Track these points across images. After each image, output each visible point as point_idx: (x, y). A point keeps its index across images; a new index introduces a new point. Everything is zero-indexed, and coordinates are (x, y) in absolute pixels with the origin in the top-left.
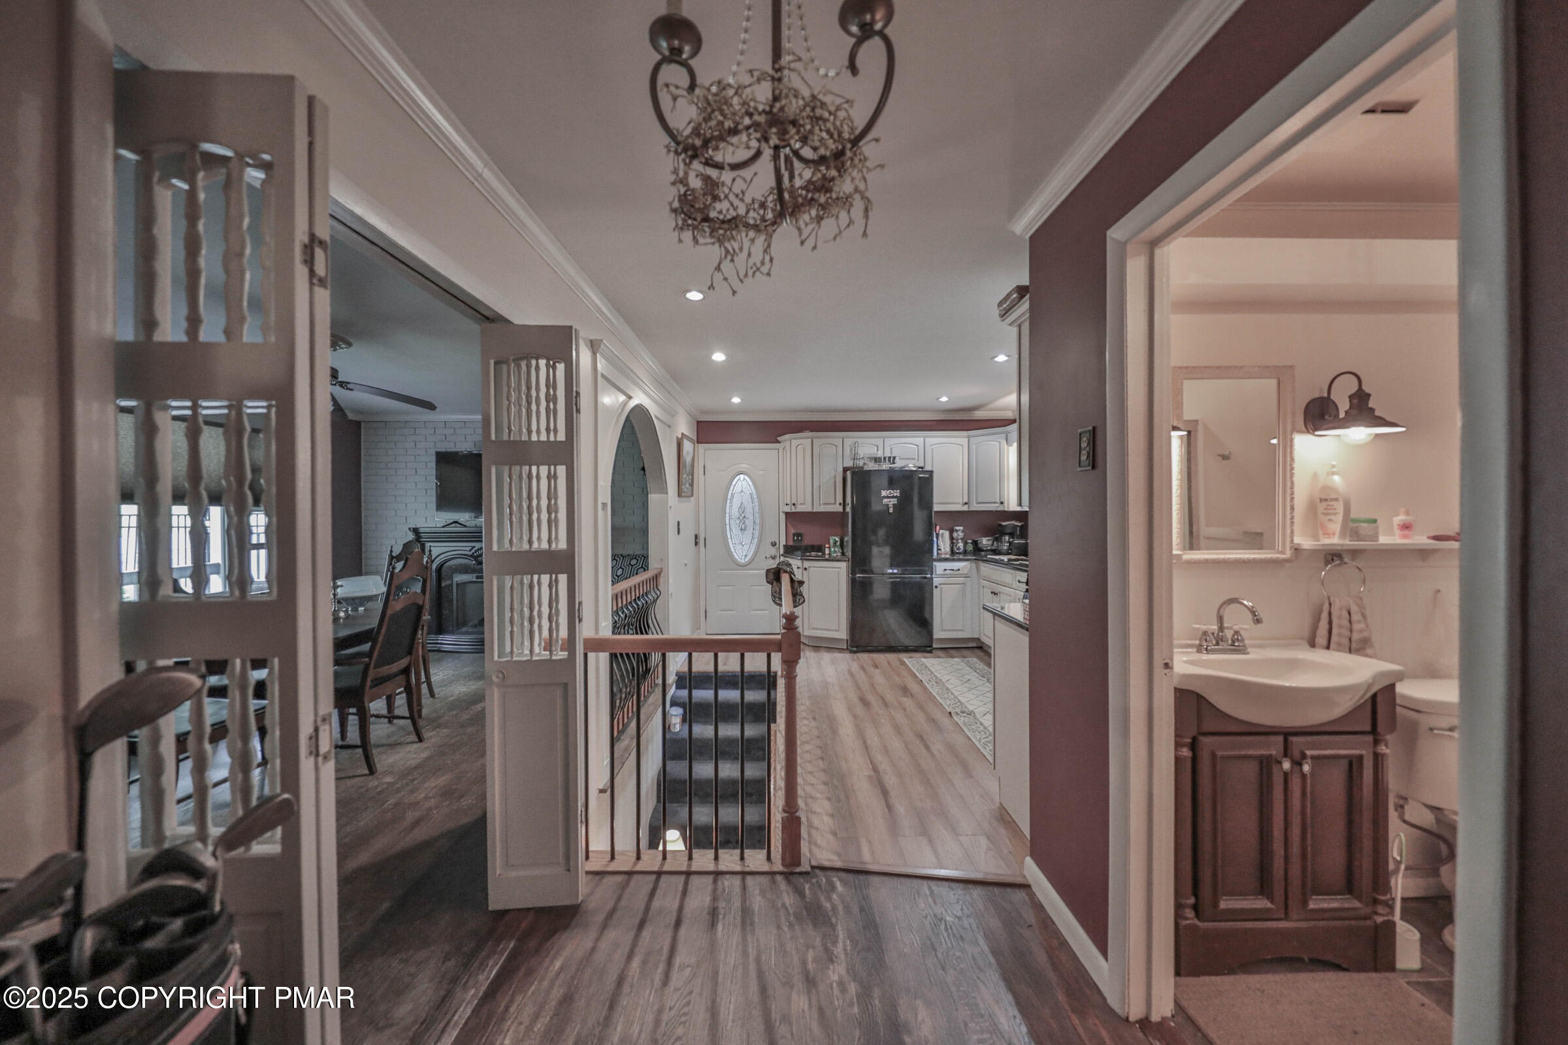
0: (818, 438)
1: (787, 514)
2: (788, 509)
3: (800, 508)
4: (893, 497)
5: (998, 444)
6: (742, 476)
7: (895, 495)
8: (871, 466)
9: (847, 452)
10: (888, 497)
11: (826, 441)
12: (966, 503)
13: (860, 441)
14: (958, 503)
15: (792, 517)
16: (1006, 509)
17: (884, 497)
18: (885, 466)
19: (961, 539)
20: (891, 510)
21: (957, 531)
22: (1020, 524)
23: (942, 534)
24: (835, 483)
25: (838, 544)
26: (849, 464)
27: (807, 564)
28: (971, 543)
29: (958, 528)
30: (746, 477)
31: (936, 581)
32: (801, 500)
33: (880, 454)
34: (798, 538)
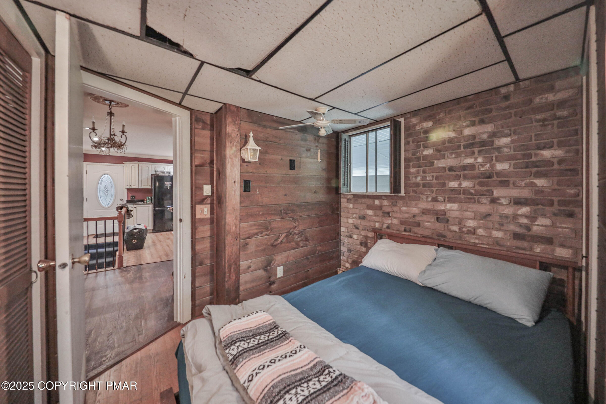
0: (141, 163)
1: (127, 189)
2: (128, 187)
3: (133, 187)
4: (169, 184)
6: (106, 175)
8: (162, 174)
9: (153, 169)
10: (167, 184)
11: (145, 165)
13: (158, 166)
15: (130, 190)
18: (167, 174)
20: (169, 188)
24: (148, 179)
25: (150, 199)
26: (154, 173)
27: (135, 206)
30: (108, 176)
32: (133, 184)
33: (165, 171)
34: (133, 198)
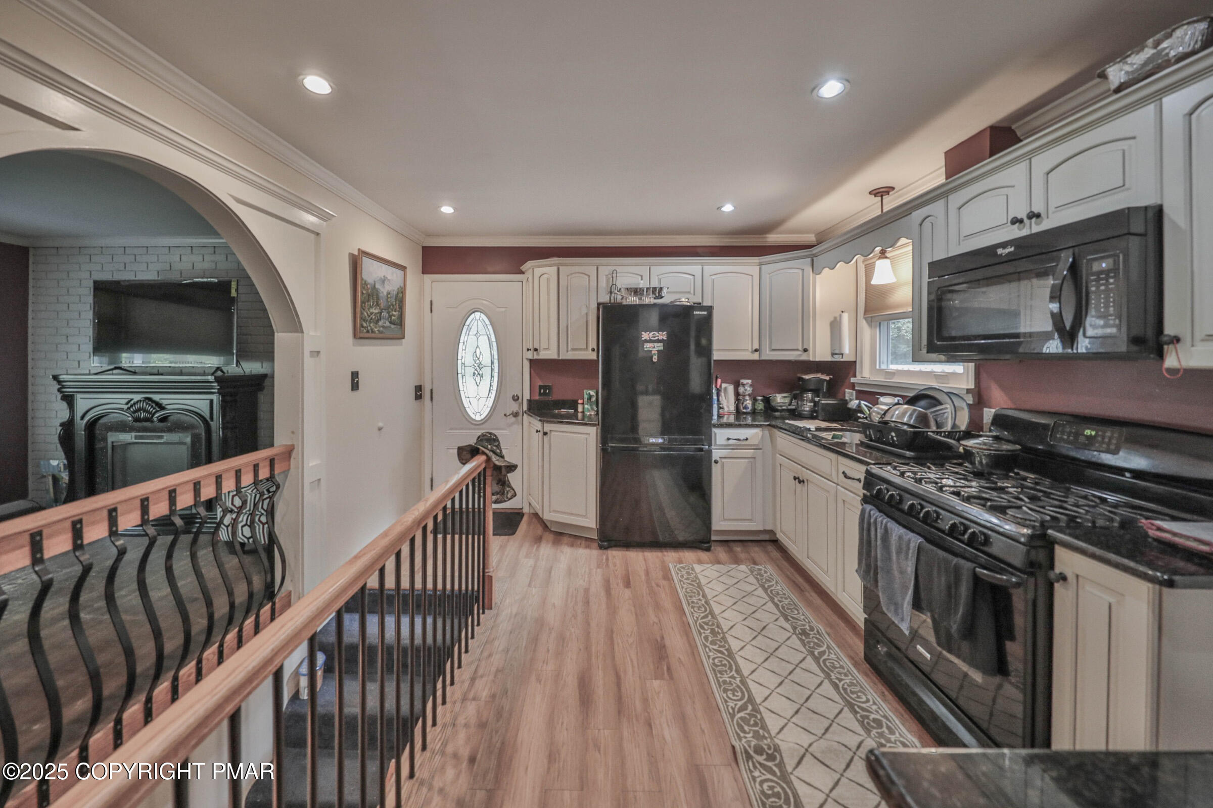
0: (566, 265)
1: (531, 361)
2: (530, 355)
3: (544, 355)
4: (658, 341)
5: (800, 272)
6: (477, 315)
7: (660, 338)
8: (633, 300)
9: (603, 283)
10: (650, 341)
11: (577, 269)
12: (756, 350)
13: (619, 269)
14: (747, 350)
15: (538, 366)
16: (811, 359)
17: (646, 341)
18: (648, 300)
19: (749, 395)
20: (655, 359)
21: (743, 385)
22: (827, 378)
23: (725, 389)
24: (587, 322)
25: (594, 399)
26: (605, 298)
27: (548, 427)
28: (762, 400)
29: (745, 381)
30: (482, 315)
31: (716, 454)
32: (544, 345)
33: (643, 284)
34: (545, 392)
